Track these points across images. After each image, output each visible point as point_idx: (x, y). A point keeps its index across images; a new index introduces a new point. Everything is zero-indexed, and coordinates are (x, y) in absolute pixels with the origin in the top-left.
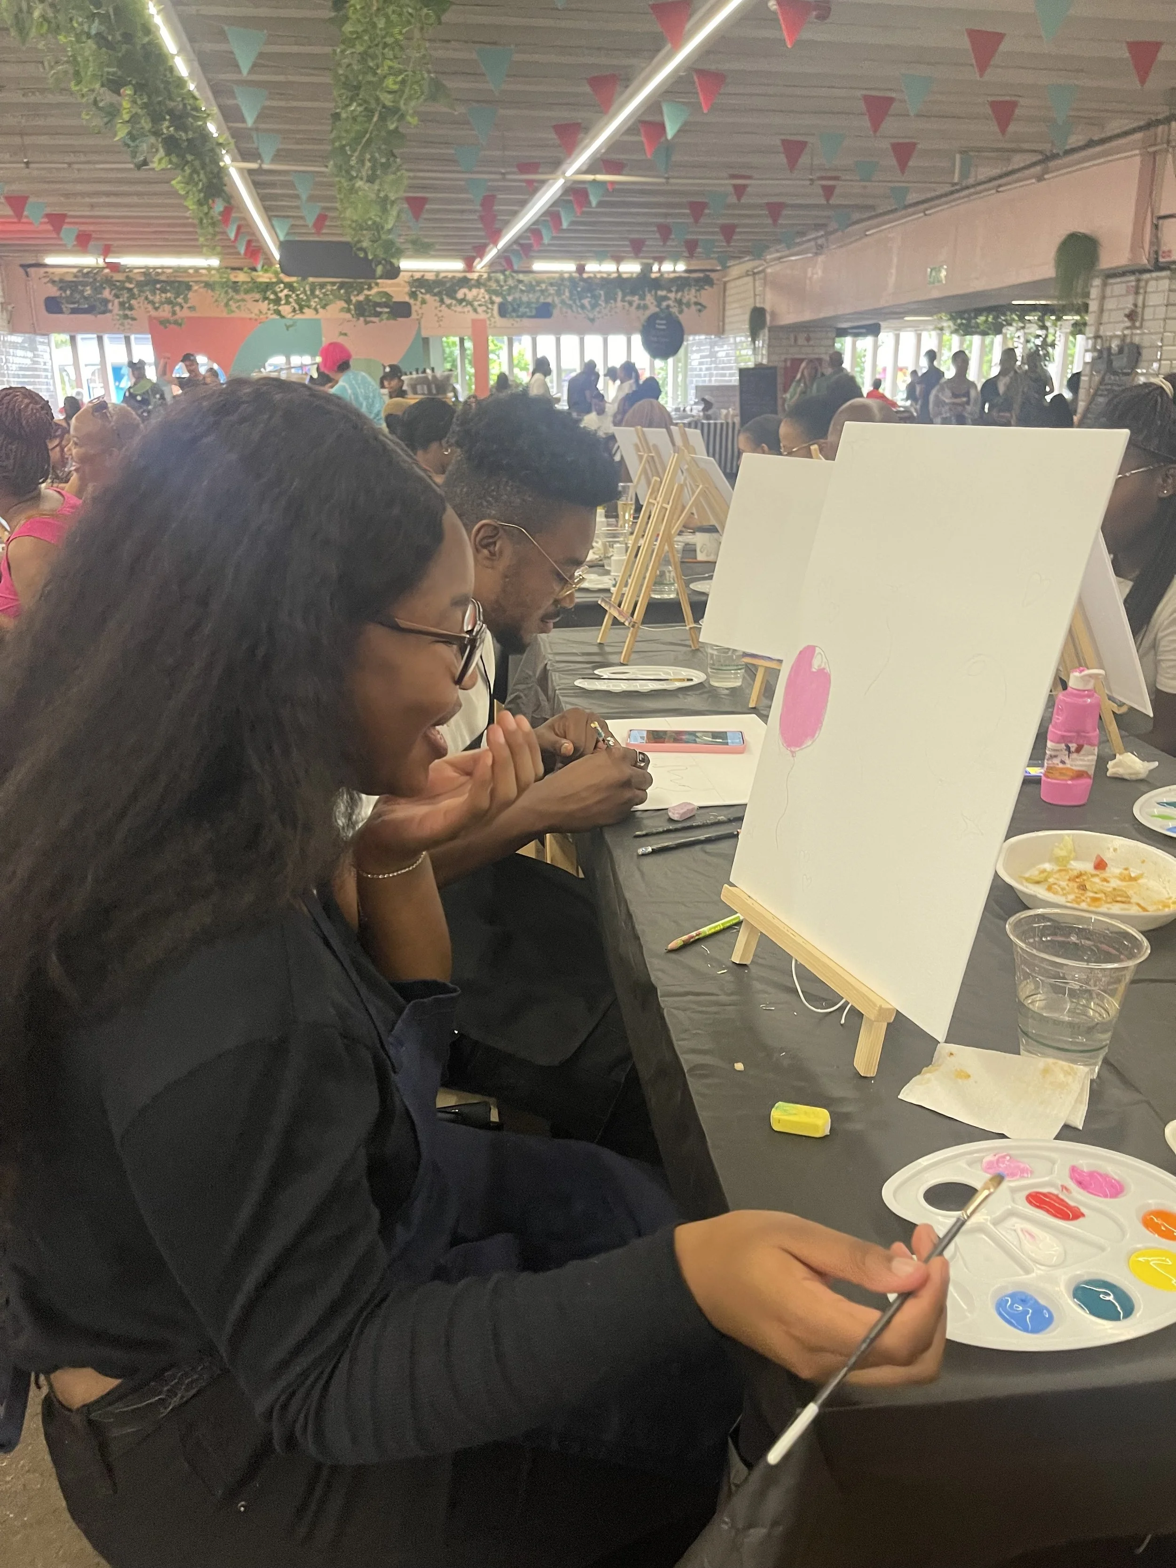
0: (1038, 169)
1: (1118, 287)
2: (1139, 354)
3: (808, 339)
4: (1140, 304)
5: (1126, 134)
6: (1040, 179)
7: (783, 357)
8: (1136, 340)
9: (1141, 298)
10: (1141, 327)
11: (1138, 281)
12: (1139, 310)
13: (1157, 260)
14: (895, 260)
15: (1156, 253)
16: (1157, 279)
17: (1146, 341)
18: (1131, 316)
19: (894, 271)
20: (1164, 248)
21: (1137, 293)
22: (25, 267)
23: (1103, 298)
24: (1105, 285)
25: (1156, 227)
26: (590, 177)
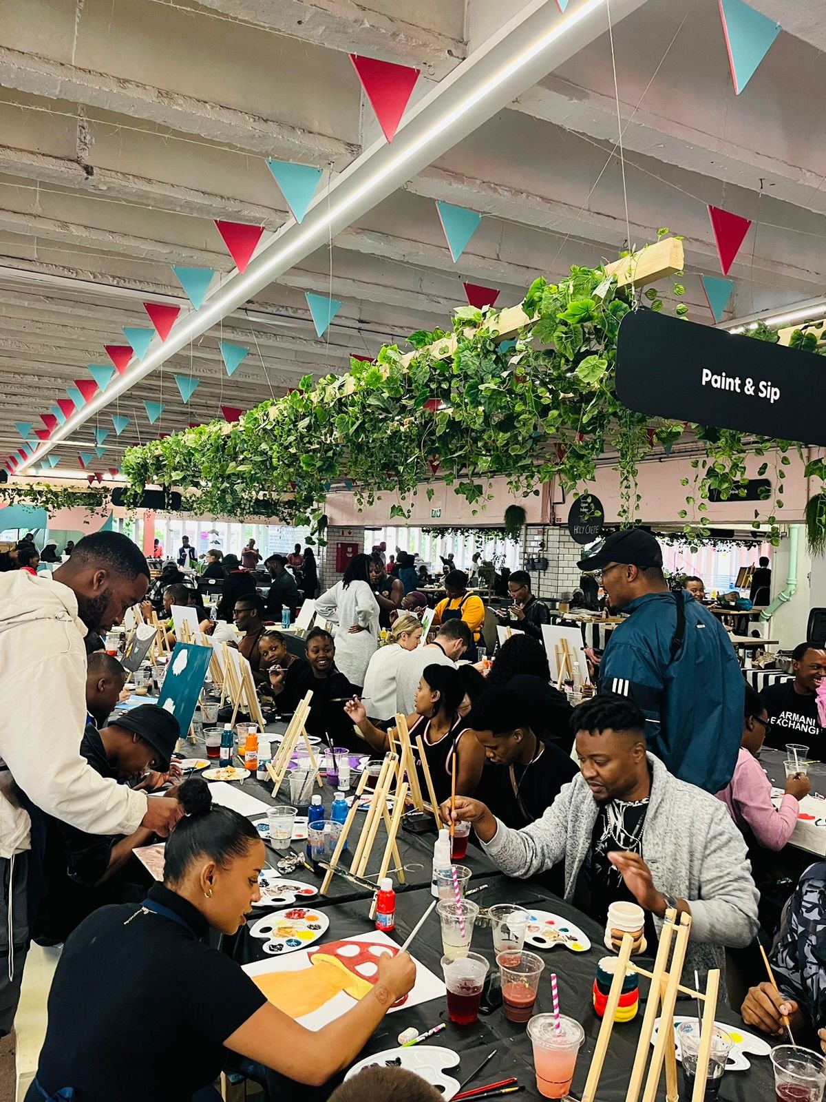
1: (532, 531)
2: (548, 563)
3: (350, 533)
4: (545, 540)
7: (336, 542)
8: (545, 556)
9: (545, 537)
10: (547, 551)
11: (544, 529)
12: (545, 543)
13: (554, 522)
15: (554, 519)
16: (553, 529)
17: (550, 557)
18: (542, 545)
20: (557, 517)
21: (544, 535)
23: (526, 535)
24: (527, 529)
25: (553, 508)
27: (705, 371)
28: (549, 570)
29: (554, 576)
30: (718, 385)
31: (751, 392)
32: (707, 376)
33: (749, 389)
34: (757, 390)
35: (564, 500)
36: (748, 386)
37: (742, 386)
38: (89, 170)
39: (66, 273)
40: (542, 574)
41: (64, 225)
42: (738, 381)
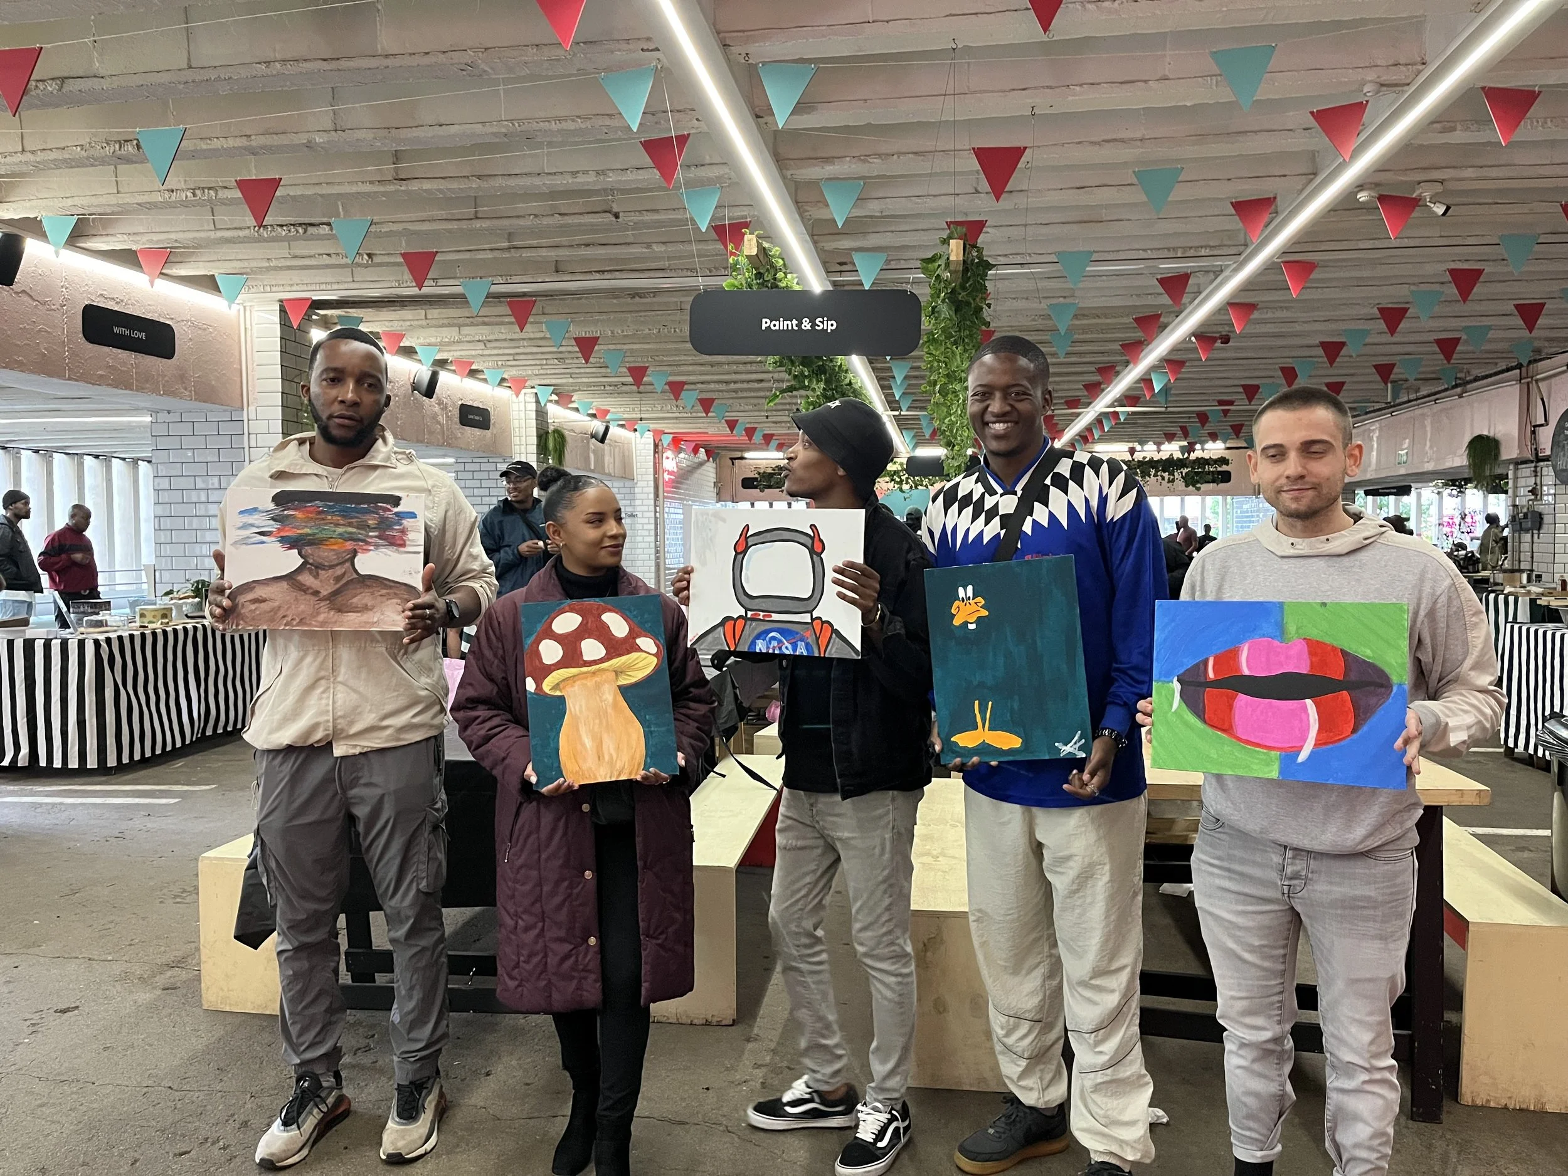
0: (1459, 390)
1: (1526, 471)
2: (1542, 519)
4: (1539, 483)
5: (1508, 370)
6: (1460, 396)
8: (1538, 508)
9: (1538, 479)
10: (1541, 499)
11: (1536, 467)
12: (1539, 488)
13: (1537, 454)
14: (1375, 446)
15: (1537, 450)
17: (1544, 510)
18: (1533, 491)
19: (1374, 453)
20: (1541, 447)
21: (1535, 476)
22: (732, 459)
23: (1516, 478)
24: (1516, 469)
25: (1533, 432)
26: (1112, 410)
27: (764, 320)
28: (1545, 528)
29: (1550, 538)
30: (777, 328)
31: (809, 327)
32: (765, 323)
33: (806, 325)
34: (814, 325)
35: (1546, 420)
36: (805, 323)
37: (799, 325)
38: (617, 216)
39: (689, 274)
40: (1536, 536)
41: (649, 245)
42: (795, 322)
